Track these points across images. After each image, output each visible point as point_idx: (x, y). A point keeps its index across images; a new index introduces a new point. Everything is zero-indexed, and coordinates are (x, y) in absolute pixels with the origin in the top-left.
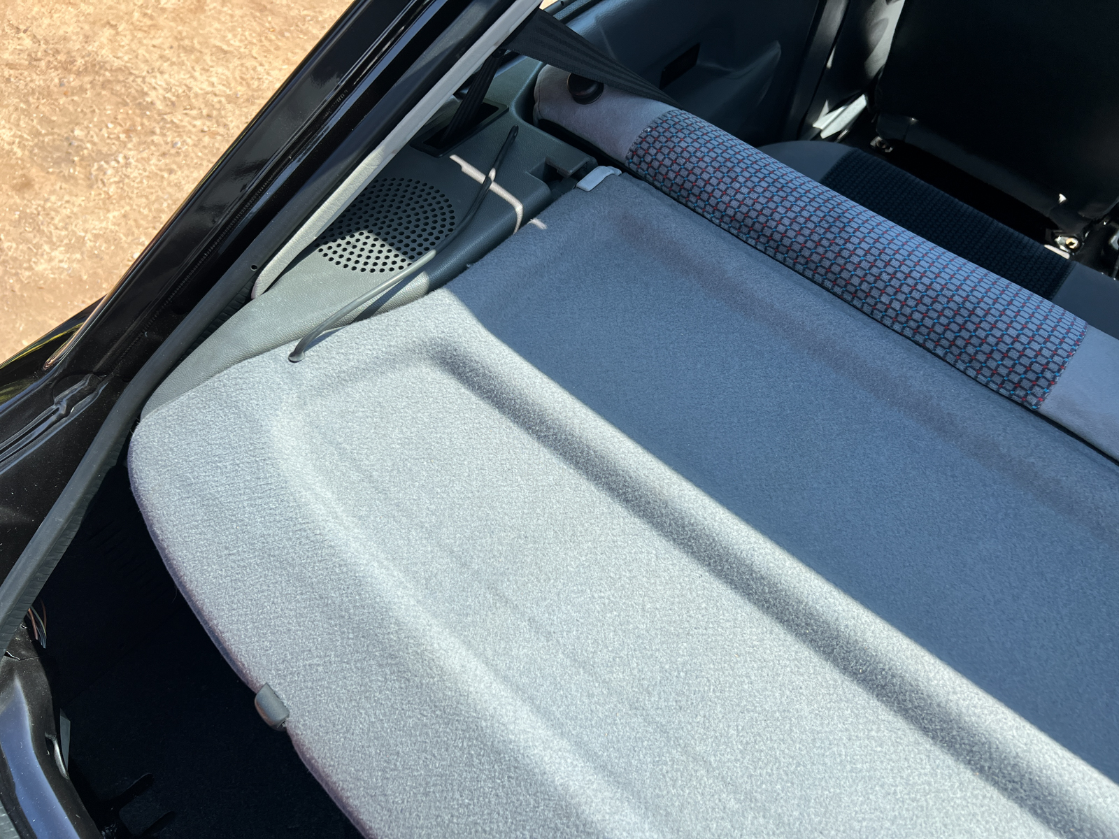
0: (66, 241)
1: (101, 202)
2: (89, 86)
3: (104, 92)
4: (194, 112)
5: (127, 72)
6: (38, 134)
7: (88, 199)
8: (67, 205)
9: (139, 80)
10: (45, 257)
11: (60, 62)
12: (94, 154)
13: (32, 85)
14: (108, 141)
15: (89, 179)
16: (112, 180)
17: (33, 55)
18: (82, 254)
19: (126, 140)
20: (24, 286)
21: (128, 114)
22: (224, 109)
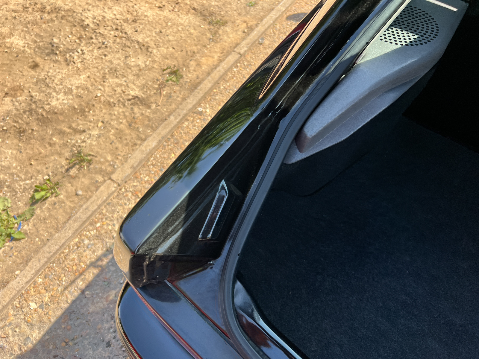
0: (63, 90)
1: (75, 72)
2: (55, 19)
3: (63, 21)
4: (109, 28)
5: (72, 11)
6: (35, 42)
7: (68, 70)
8: (59, 74)
9: (79, 15)
10: (55, 98)
11: (38, 8)
12: (65, 50)
13: (27, 19)
14: (71, 43)
15: (66, 61)
16: (78, 61)
17: (25, 6)
18: (73, 96)
19: (79, 42)
20: (48, 113)
21: (77, 30)
22: (123, 26)
